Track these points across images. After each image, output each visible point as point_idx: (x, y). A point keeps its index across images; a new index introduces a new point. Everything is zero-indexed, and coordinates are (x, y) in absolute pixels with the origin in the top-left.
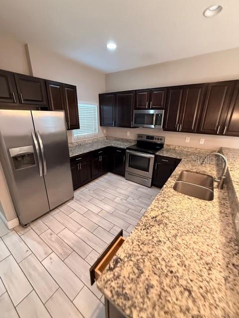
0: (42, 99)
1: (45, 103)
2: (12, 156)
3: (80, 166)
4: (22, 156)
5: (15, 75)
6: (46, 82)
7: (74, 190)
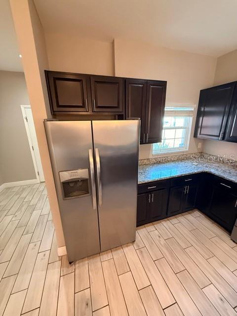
0: (118, 103)
1: (121, 110)
2: (61, 181)
3: (152, 198)
4: (75, 182)
5: (91, 78)
6: (126, 81)
7: (137, 226)
